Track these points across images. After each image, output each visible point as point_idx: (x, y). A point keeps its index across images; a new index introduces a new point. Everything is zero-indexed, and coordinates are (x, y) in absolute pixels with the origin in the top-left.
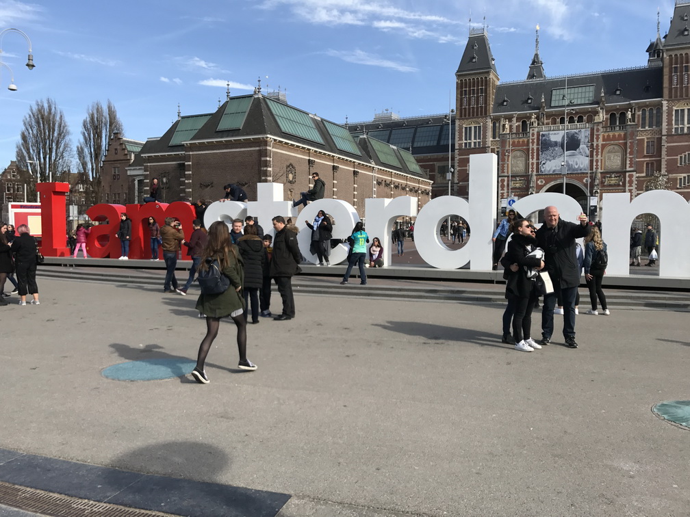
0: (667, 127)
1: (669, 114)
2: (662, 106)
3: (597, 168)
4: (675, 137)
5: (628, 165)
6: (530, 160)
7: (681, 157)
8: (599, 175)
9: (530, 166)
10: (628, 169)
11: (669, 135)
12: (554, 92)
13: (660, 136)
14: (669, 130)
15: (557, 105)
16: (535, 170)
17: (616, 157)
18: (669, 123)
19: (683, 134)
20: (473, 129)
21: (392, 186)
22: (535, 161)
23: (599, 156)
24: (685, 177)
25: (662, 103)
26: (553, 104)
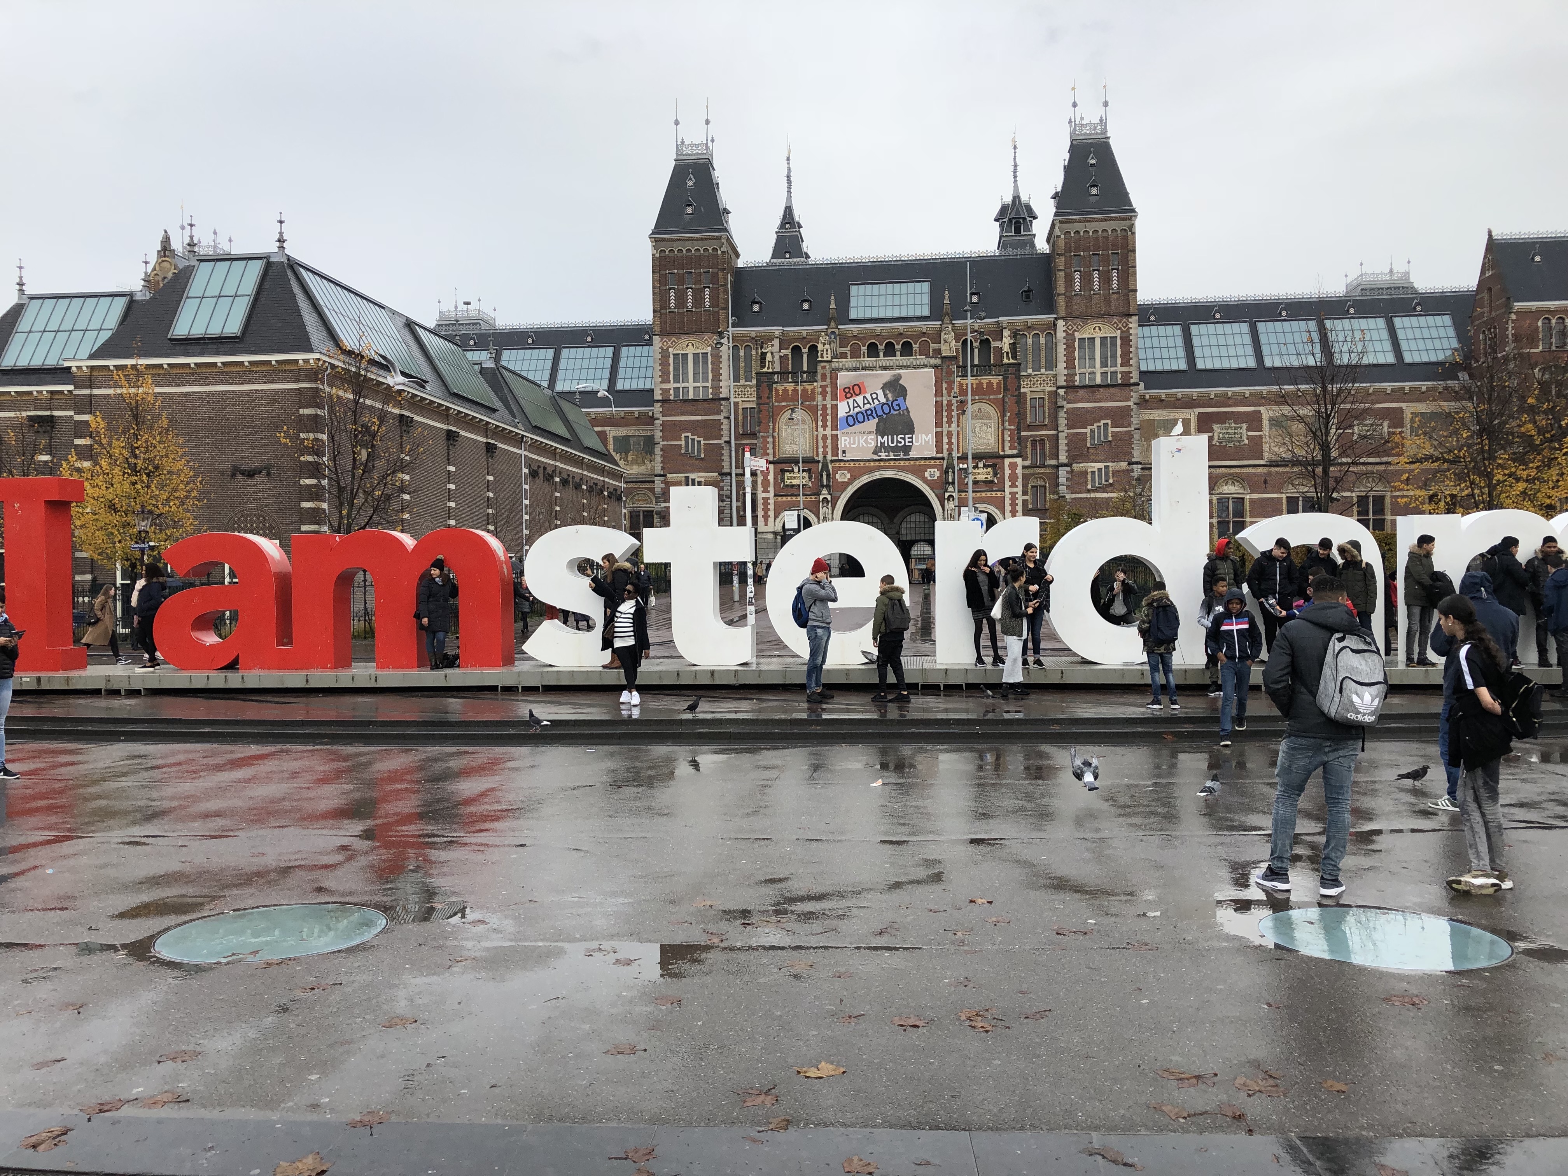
0: (1065, 372)
1: (1069, 348)
2: (1055, 331)
3: (950, 450)
4: (1081, 392)
5: (1007, 445)
6: (821, 429)
7: (1092, 431)
8: (955, 462)
9: (821, 444)
10: (1008, 452)
11: (1070, 387)
12: (854, 290)
13: (1054, 389)
14: (1070, 376)
15: (861, 316)
16: (829, 450)
17: (984, 428)
18: (1070, 364)
19: (1093, 387)
20: (690, 357)
21: (558, 479)
22: (828, 432)
23: (954, 425)
24: (1100, 470)
25: (1055, 325)
26: (853, 315)
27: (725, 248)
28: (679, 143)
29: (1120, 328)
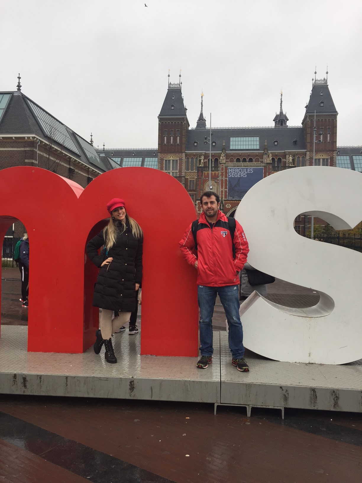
1: (311, 162)
2: (306, 155)
6: (220, 188)
12: (231, 139)
15: (234, 148)
16: (224, 196)
20: (171, 161)
22: (224, 189)
25: (306, 154)
26: (231, 148)
27: (185, 122)
28: (169, 83)
29: (330, 156)
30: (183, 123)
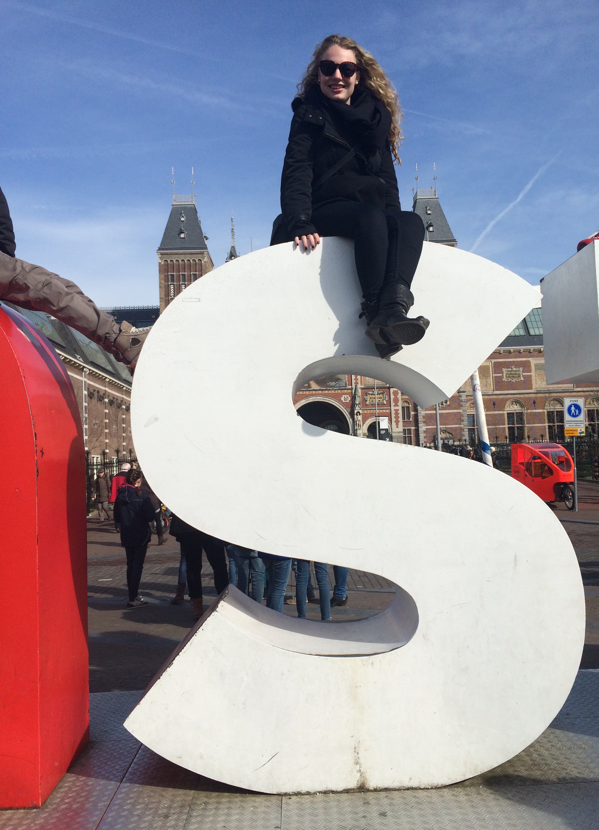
3: (356, 383)
8: (360, 391)
21: (106, 400)
27: (206, 259)
30: (203, 262)
